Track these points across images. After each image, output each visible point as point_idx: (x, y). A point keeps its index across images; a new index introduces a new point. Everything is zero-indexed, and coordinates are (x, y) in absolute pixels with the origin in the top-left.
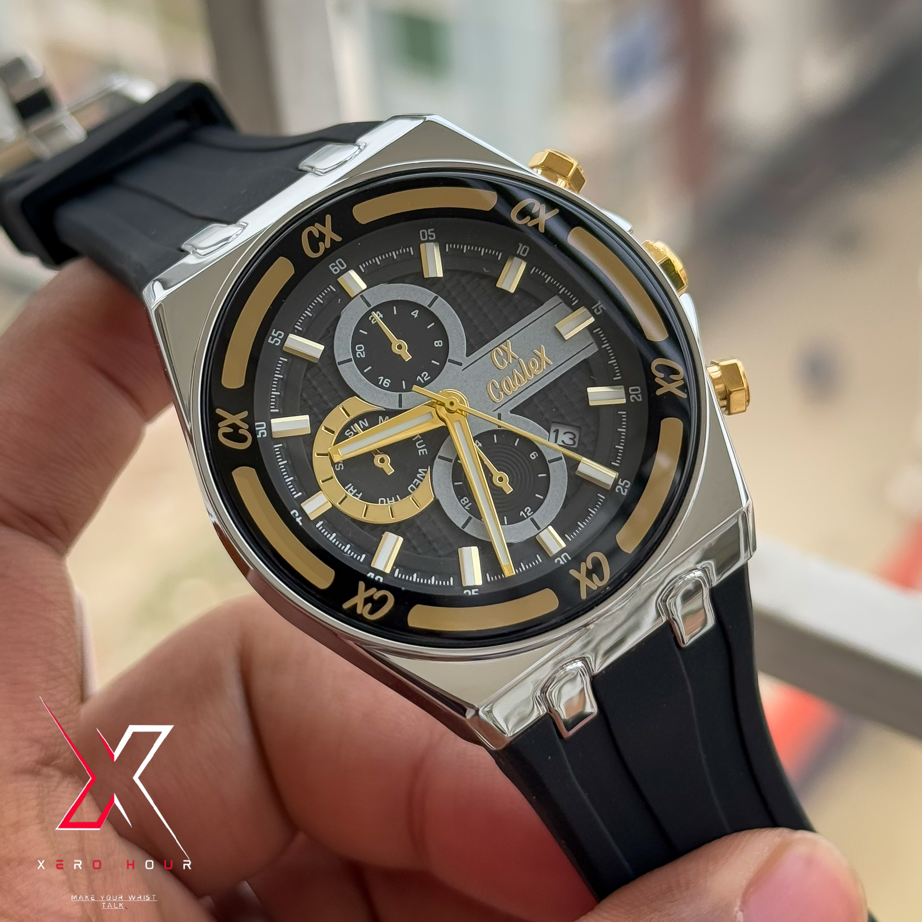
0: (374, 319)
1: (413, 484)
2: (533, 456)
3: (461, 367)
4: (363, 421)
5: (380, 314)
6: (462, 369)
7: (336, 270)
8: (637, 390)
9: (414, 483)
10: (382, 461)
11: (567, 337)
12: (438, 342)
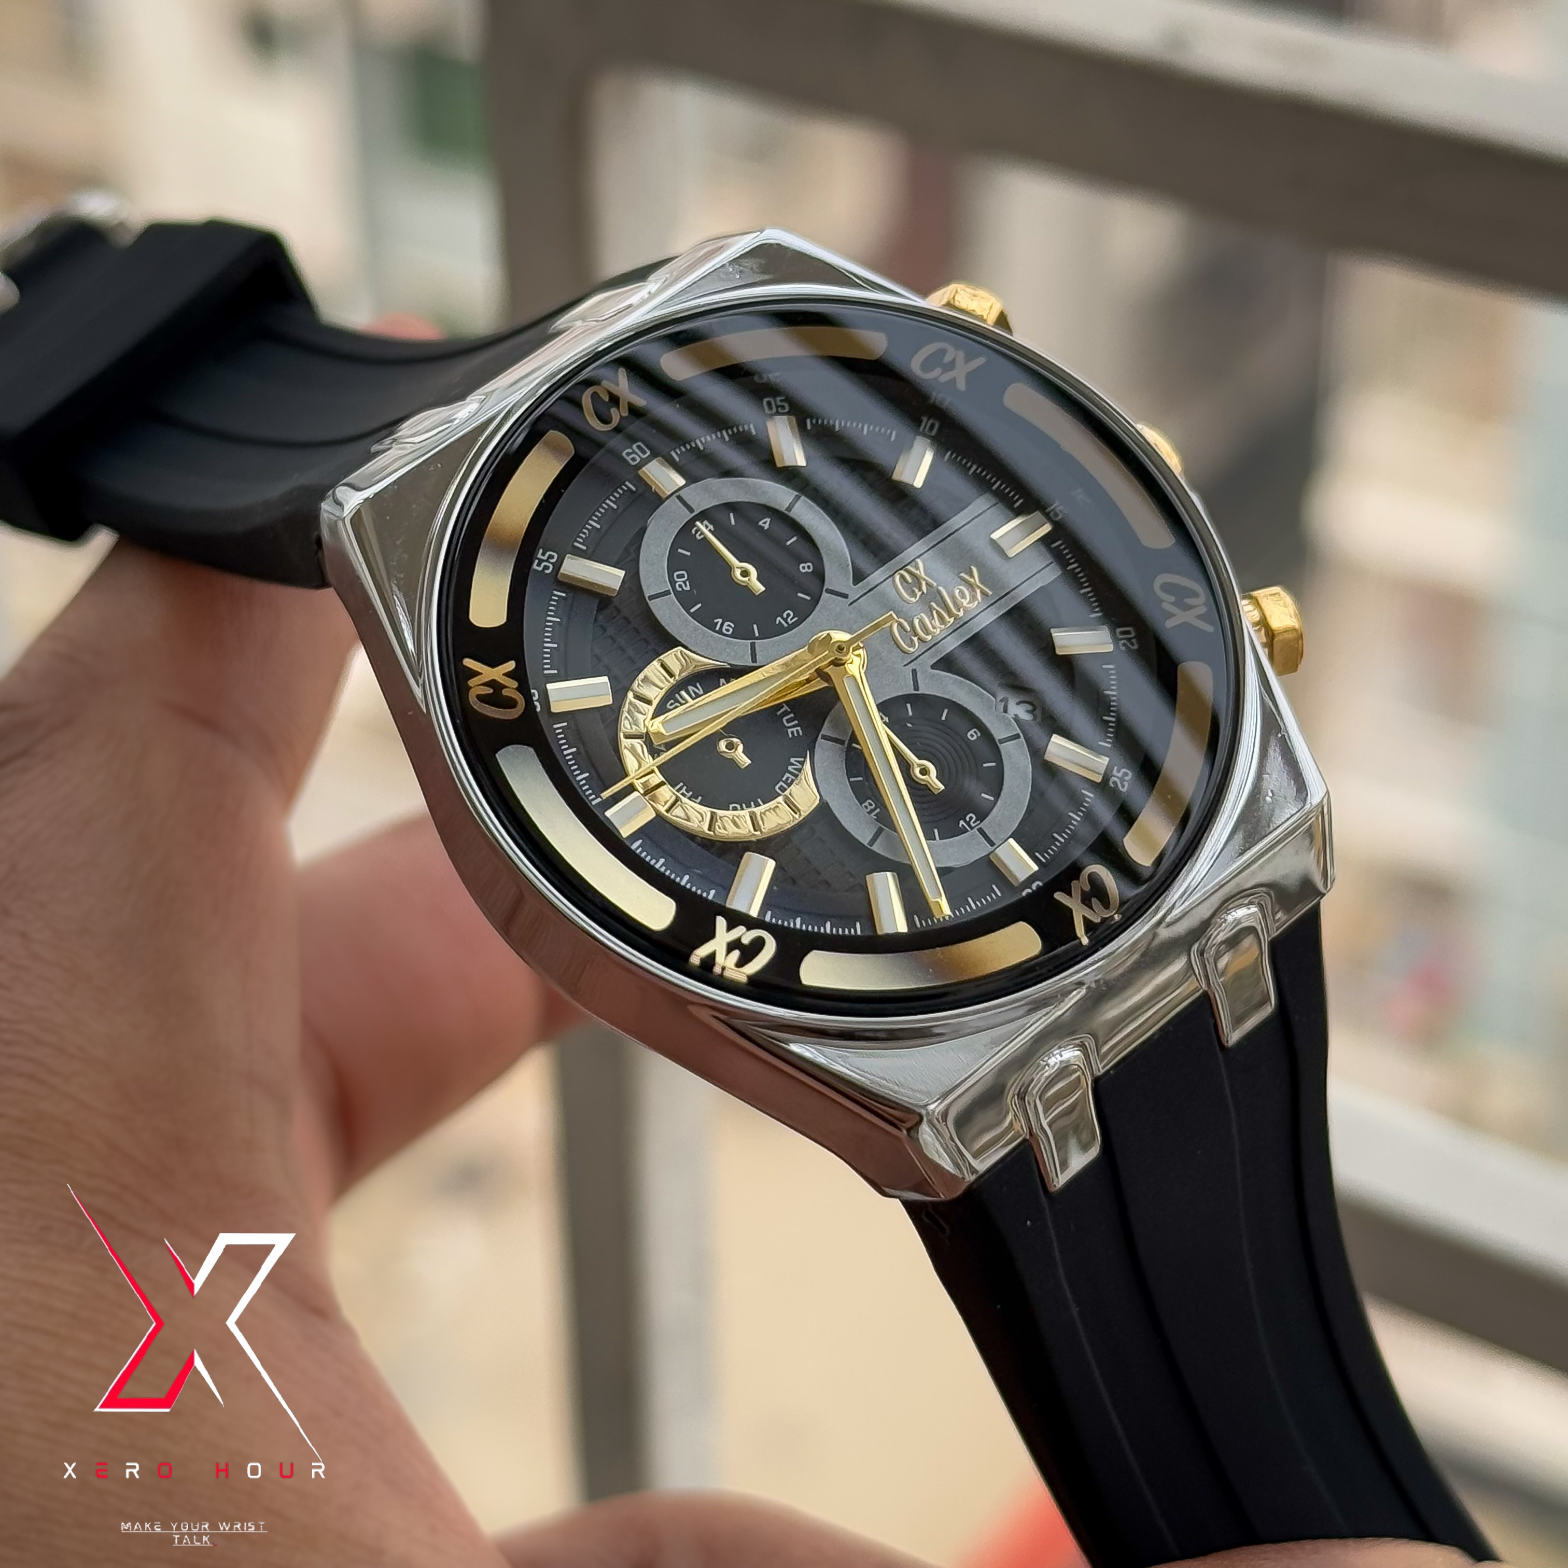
0: (699, 533)
1: (783, 781)
2: (972, 736)
3: (846, 600)
4: (693, 686)
5: (708, 524)
6: (849, 603)
7: (633, 459)
8: (1128, 633)
9: (784, 779)
10: (730, 746)
11: (1011, 553)
12: (806, 565)
